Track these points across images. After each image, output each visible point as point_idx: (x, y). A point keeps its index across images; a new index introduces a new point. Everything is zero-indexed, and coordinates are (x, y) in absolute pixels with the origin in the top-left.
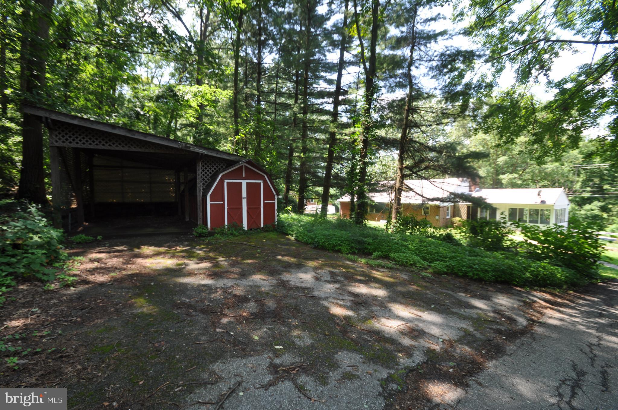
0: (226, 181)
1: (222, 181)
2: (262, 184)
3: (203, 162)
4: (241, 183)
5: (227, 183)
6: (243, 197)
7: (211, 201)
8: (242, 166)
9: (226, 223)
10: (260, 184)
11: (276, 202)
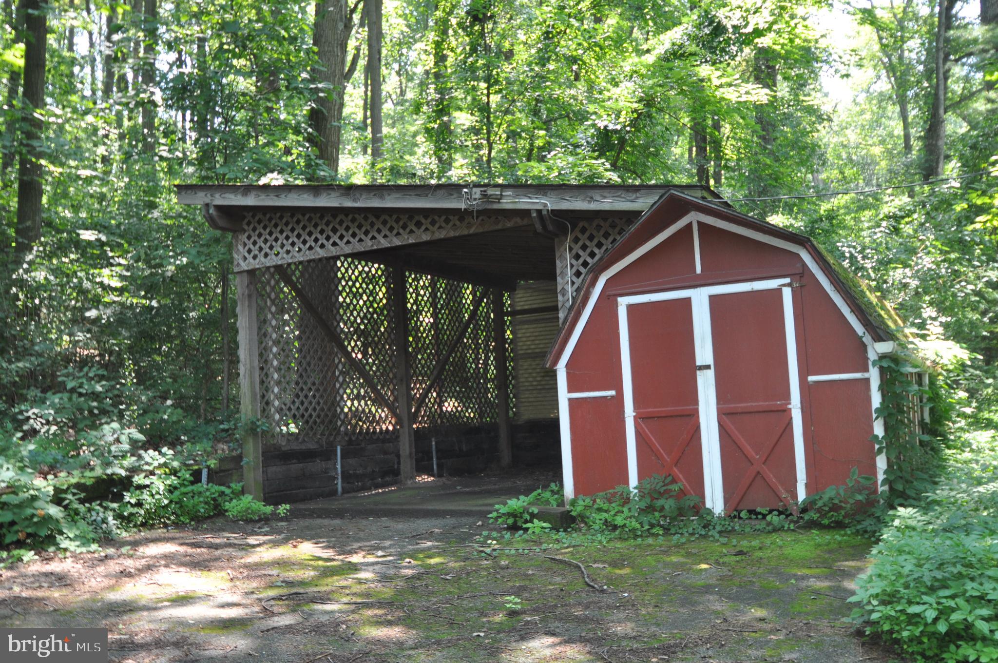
0: (623, 302)
1: (608, 301)
2: (787, 295)
3: (576, 240)
4: (687, 302)
5: (631, 308)
6: (699, 362)
7: (571, 389)
8: (689, 226)
9: (633, 479)
10: (778, 292)
11: (874, 376)
